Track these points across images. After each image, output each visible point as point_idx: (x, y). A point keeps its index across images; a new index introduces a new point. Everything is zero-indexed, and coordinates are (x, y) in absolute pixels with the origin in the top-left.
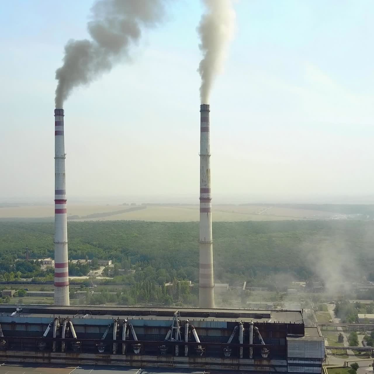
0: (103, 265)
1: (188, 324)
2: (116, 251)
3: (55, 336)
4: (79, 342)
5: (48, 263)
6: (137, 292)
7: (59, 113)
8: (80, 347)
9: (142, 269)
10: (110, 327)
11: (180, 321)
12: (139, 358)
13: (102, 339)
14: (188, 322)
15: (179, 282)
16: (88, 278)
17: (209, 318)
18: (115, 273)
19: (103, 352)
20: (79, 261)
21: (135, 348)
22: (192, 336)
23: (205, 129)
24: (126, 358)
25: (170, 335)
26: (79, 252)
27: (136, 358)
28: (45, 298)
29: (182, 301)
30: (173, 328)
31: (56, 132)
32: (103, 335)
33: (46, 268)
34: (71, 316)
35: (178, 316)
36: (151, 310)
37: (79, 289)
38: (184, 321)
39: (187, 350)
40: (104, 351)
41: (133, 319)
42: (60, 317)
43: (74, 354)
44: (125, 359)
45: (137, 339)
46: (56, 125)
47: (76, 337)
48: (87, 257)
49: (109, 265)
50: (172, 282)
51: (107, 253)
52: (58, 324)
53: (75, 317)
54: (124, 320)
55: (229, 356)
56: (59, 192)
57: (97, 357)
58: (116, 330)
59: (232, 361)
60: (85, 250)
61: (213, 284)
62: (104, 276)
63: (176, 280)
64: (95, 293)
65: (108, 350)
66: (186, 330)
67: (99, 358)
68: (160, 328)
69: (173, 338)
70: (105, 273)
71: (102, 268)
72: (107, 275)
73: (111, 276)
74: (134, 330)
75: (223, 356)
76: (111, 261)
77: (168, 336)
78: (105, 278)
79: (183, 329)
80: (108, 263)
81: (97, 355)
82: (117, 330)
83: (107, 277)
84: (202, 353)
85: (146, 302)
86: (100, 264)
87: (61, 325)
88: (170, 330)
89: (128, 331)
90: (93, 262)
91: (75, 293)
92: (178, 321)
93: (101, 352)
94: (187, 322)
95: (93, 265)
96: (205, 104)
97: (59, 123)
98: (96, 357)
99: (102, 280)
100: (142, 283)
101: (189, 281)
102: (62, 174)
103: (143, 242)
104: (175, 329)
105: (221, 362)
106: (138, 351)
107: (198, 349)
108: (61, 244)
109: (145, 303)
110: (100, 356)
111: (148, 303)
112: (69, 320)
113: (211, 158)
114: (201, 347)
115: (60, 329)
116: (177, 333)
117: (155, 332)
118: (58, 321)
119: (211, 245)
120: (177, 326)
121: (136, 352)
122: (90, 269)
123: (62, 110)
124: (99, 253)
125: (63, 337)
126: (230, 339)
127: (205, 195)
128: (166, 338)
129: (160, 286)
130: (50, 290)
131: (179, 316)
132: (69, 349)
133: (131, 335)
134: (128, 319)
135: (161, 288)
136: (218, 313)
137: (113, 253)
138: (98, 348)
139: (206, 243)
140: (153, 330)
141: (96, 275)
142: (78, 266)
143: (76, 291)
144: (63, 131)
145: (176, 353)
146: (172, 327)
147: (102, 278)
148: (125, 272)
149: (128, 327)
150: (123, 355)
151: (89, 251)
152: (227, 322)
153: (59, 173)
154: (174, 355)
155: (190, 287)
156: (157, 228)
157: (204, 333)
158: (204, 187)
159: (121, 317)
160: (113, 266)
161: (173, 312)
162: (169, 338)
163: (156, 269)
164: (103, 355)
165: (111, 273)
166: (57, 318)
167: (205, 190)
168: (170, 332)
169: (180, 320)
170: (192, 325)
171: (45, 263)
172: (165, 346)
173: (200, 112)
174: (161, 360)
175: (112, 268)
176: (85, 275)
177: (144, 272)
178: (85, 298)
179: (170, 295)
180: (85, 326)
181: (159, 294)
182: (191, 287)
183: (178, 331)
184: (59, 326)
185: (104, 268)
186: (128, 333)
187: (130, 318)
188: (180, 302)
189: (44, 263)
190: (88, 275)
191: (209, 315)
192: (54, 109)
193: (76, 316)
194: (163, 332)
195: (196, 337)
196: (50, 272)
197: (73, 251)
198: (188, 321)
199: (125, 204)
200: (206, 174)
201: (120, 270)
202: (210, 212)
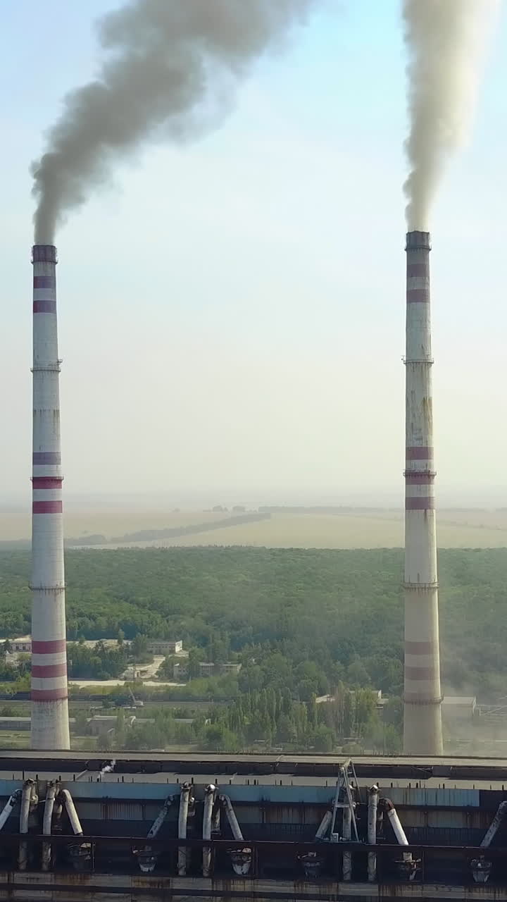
0: (160, 654)
1: (376, 797)
2: (192, 619)
3: (24, 829)
4: (89, 845)
5: (24, 648)
6: (245, 718)
7: (44, 255)
8: (91, 855)
9: (259, 662)
10: (169, 804)
11: (356, 788)
12: (247, 886)
13: (150, 836)
14: (376, 790)
15: (352, 692)
16: (122, 683)
17: (432, 779)
18: (191, 671)
19: (153, 871)
20: (101, 642)
21: (236, 859)
22: (386, 829)
23: (417, 295)
24: (213, 888)
25: (329, 826)
26: (103, 621)
27: (238, 886)
28: (12, 734)
29: (360, 742)
30: (337, 806)
31: (35, 303)
32: (153, 824)
33: (17, 661)
34: (67, 777)
35: (349, 776)
36: (278, 759)
37: (100, 710)
38: (366, 788)
39: (373, 865)
40: (155, 868)
41: (232, 783)
42: (39, 778)
43: (75, 877)
44: (211, 889)
45: (241, 837)
46: (35, 286)
47: (80, 830)
48: (121, 633)
49: (175, 653)
50: (333, 694)
51: (171, 622)
52: (34, 798)
53: (78, 779)
54: (207, 786)
55: (486, 879)
56: (44, 457)
57: (137, 884)
58: (185, 813)
59: (492, 894)
60: (118, 616)
61: (439, 694)
62: (162, 680)
63: (343, 687)
64: (141, 721)
65: (166, 866)
66: (372, 811)
67: (141, 887)
68: (301, 807)
69: (337, 834)
70: (166, 672)
71: (159, 660)
72: (171, 678)
73: (182, 679)
74: (232, 812)
75: (469, 883)
76: (181, 642)
77: (323, 827)
78: (165, 684)
79: (362, 811)
80: (175, 647)
81: (136, 878)
82: (188, 812)
83: (171, 682)
84: (414, 873)
85: (267, 743)
86: (154, 650)
87: (40, 799)
88: (329, 813)
89: (218, 816)
90: (136, 645)
91: (89, 720)
92: (351, 787)
93: (145, 869)
94: (373, 790)
95: (135, 653)
96: (418, 232)
97: (44, 282)
98: (134, 885)
99: (157, 688)
100: (258, 696)
101: (376, 692)
102: (52, 412)
103: (262, 595)
104: (342, 808)
105: (463, 897)
106: (245, 868)
107: (404, 862)
108: (47, 591)
109: (266, 746)
110: (142, 882)
111: (273, 745)
112: (61, 784)
113: (433, 369)
114: (411, 857)
115: (39, 810)
116: (347, 821)
117: (290, 817)
118: (34, 788)
119: (434, 593)
120: (348, 800)
121: (238, 870)
122: (128, 663)
123: (53, 249)
124: (153, 625)
125: (47, 830)
126: (487, 836)
127: (418, 465)
128: (319, 835)
129: (301, 704)
130: (24, 713)
131: (352, 775)
132: (63, 863)
133: (226, 828)
134: (218, 783)
135: (305, 708)
136: (454, 766)
137: (186, 622)
138: (140, 859)
139: (422, 590)
140: (285, 812)
141: (144, 677)
142: (97, 655)
143: (93, 715)
144: (55, 303)
145: (345, 872)
146: (334, 805)
147: (158, 684)
148: (216, 669)
149: (219, 805)
150: (204, 877)
151: (127, 619)
152: (481, 791)
153: (45, 411)
154: (340, 878)
155: (378, 705)
156: (296, 562)
157: (418, 821)
158: (416, 444)
159: (200, 779)
160: (185, 654)
161: (338, 766)
162: (327, 834)
163: (292, 661)
164: (153, 879)
165: (180, 671)
166: (31, 782)
167: (418, 452)
168: (328, 818)
169: (355, 785)
170: (387, 799)
171: (17, 648)
172: (315, 855)
173: (406, 252)
174: (304, 892)
175: (182, 661)
176: (115, 677)
177: (263, 670)
178: (114, 733)
179: (327, 726)
180: (107, 802)
181: (300, 723)
182: (381, 705)
183: (351, 815)
184: (36, 803)
185: (164, 659)
186: (218, 821)
187: (224, 780)
188: (354, 743)
189: (14, 648)
190: (122, 678)
191: (431, 771)
192: (32, 246)
193: (81, 776)
194: (310, 817)
195: (398, 831)
196: (28, 669)
197: (87, 620)
198: (376, 787)
199: (218, 508)
200: (420, 411)
201: (202, 664)
202: (431, 508)
